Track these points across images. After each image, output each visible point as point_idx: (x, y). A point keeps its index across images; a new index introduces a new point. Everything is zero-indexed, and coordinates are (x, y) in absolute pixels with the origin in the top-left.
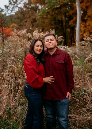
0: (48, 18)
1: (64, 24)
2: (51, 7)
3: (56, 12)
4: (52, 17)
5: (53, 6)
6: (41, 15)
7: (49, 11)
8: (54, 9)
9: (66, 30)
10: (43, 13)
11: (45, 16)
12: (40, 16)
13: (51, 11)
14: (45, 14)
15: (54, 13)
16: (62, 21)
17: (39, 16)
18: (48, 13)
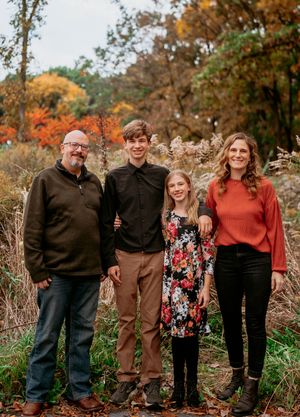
0: (228, 86)
1: (286, 97)
2: (237, 51)
3: (254, 65)
5: (241, 48)
6: (205, 78)
7: (230, 63)
8: (244, 58)
9: (291, 119)
10: (212, 71)
11: (217, 81)
12: (204, 81)
13: (235, 65)
14: (218, 73)
17: (200, 79)
18: (228, 70)
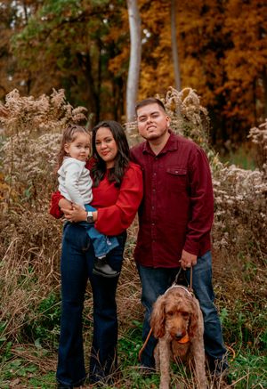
4: (59, 45)
15: (63, 33)
16: (88, 57)
